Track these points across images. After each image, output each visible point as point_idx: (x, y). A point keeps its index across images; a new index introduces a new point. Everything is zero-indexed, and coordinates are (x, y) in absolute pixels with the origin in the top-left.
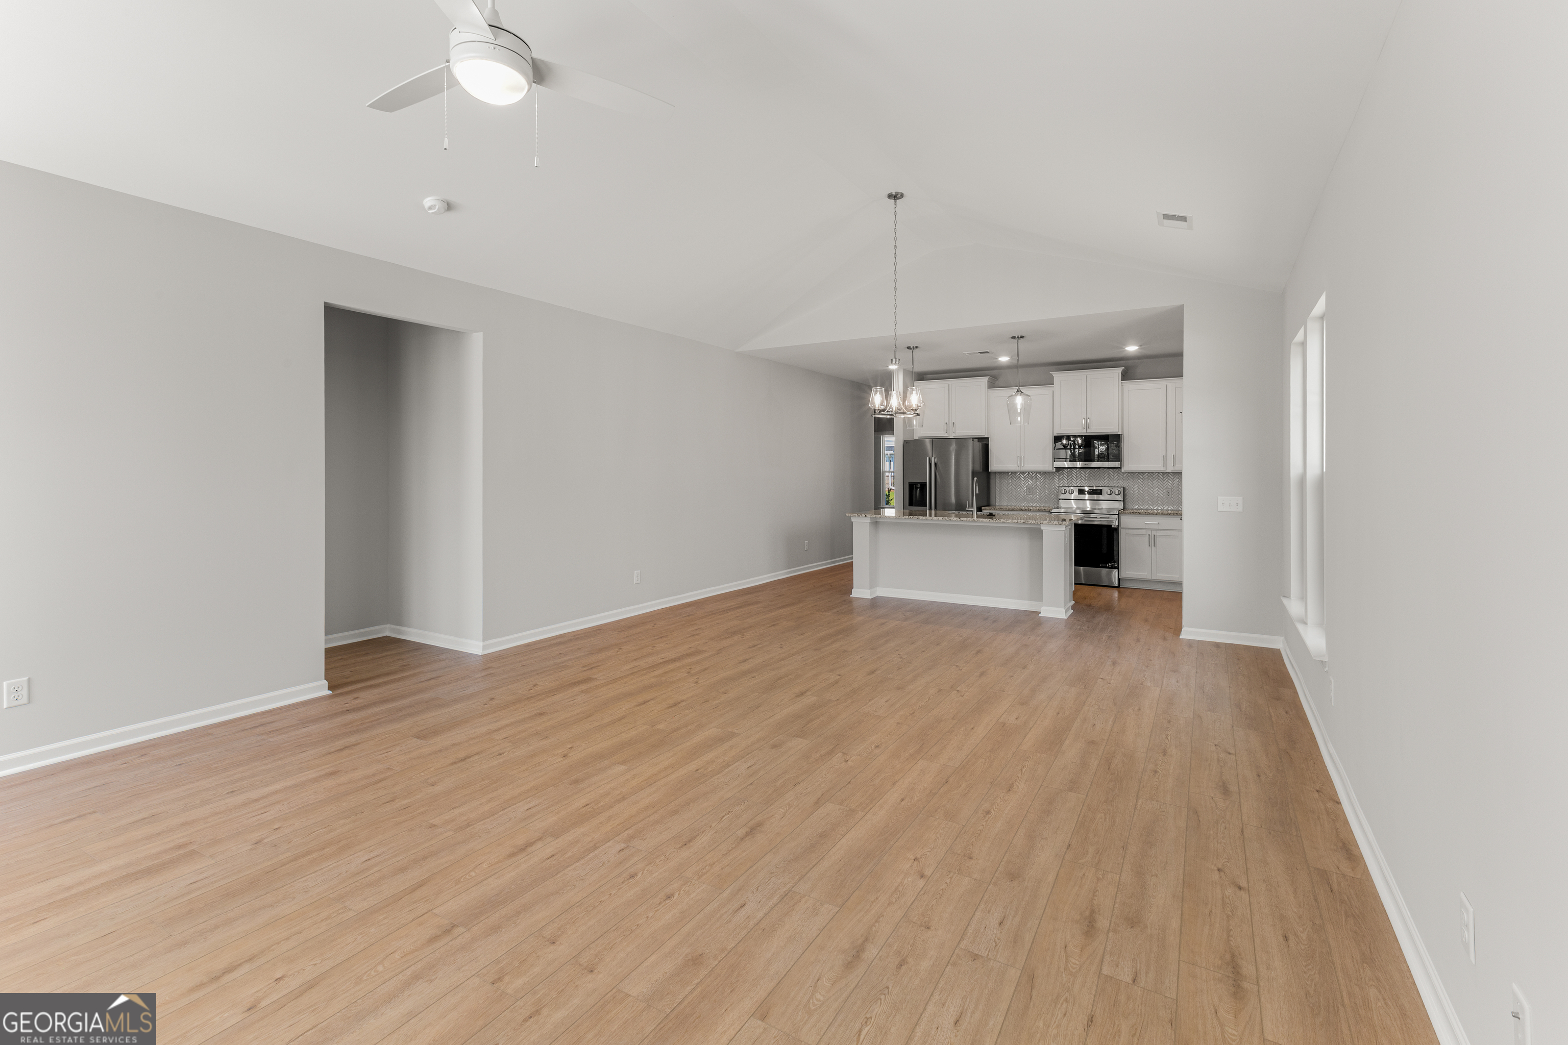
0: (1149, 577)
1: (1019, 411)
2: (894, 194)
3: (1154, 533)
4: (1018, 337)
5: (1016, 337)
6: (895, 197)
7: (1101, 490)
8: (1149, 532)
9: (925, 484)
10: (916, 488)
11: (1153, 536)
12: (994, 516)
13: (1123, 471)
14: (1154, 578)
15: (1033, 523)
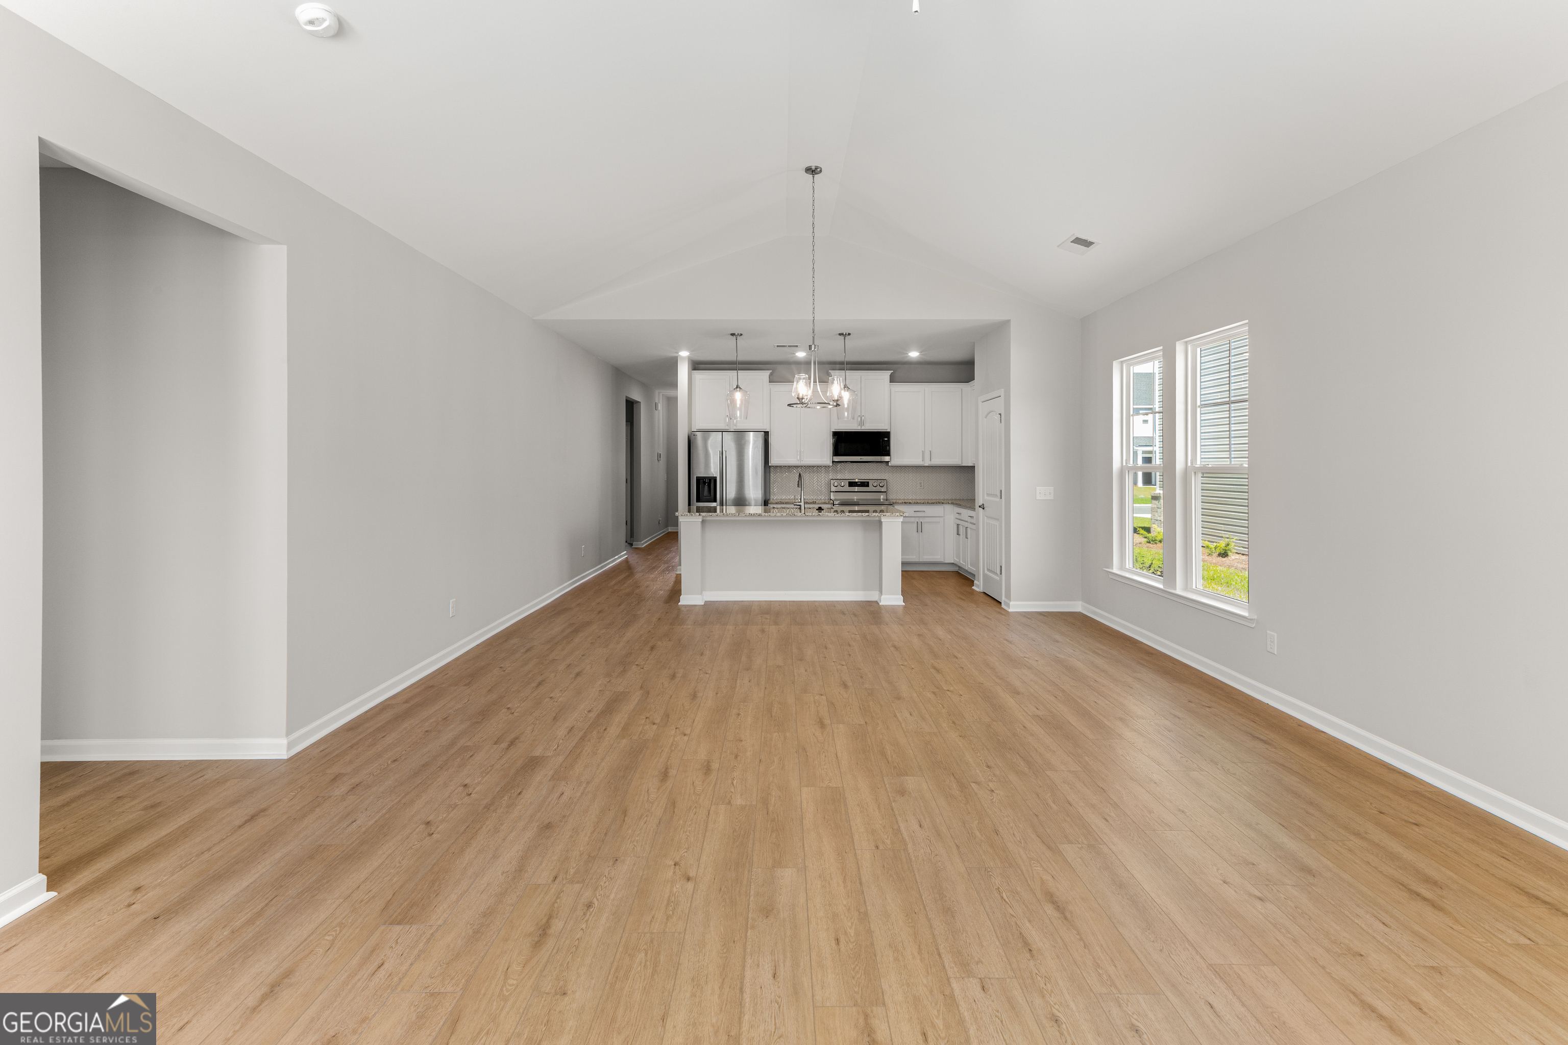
0: (917, 560)
1: (846, 406)
2: (813, 168)
3: (921, 520)
4: (846, 334)
5: (844, 334)
6: (813, 171)
7: (868, 482)
8: (917, 520)
9: (715, 479)
10: (705, 483)
11: (920, 523)
12: (823, 510)
13: (890, 465)
14: (921, 560)
15: (876, 515)
